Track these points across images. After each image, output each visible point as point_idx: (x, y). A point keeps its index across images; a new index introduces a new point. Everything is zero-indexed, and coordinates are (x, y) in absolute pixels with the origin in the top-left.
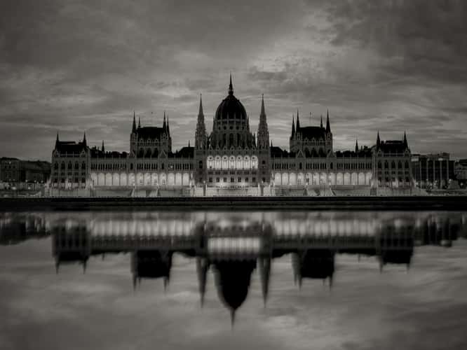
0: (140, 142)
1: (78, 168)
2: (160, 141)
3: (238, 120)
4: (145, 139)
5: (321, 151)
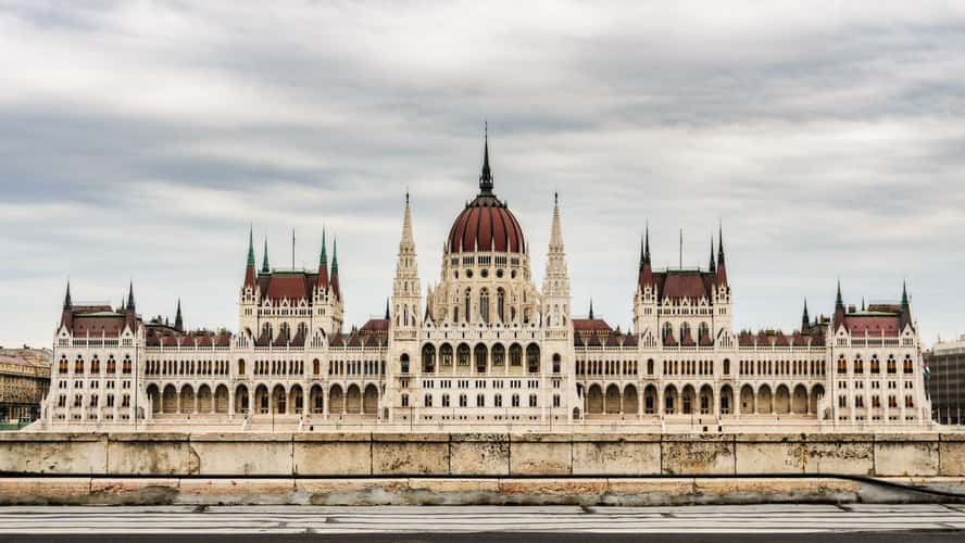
0: (264, 308)
1: (114, 371)
2: (310, 306)
3: (501, 255)
4: (276, 300)
5: (703, 331)
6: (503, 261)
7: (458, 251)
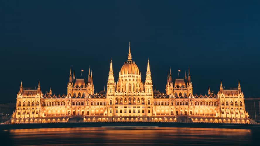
0: (74, 89)
1: (34, 105)
2: (86, 88)
3: (134, 75)
4: (77, 86)
5: (185, 94)
6: (134, 77)
7: (123, 74)
